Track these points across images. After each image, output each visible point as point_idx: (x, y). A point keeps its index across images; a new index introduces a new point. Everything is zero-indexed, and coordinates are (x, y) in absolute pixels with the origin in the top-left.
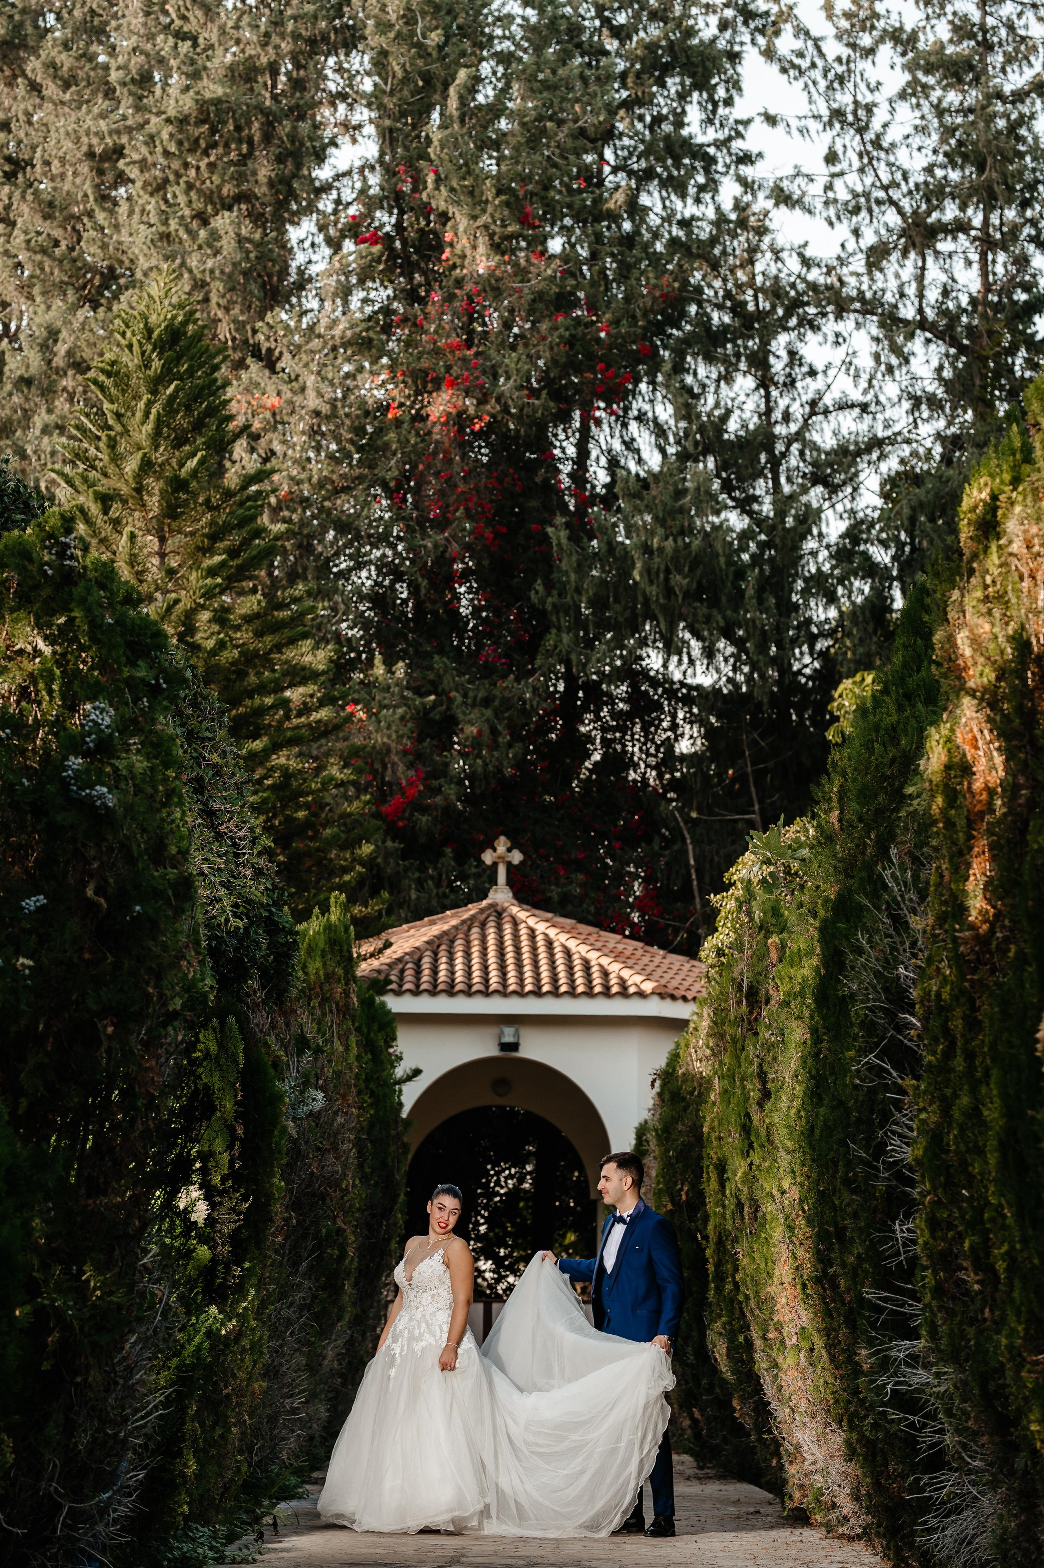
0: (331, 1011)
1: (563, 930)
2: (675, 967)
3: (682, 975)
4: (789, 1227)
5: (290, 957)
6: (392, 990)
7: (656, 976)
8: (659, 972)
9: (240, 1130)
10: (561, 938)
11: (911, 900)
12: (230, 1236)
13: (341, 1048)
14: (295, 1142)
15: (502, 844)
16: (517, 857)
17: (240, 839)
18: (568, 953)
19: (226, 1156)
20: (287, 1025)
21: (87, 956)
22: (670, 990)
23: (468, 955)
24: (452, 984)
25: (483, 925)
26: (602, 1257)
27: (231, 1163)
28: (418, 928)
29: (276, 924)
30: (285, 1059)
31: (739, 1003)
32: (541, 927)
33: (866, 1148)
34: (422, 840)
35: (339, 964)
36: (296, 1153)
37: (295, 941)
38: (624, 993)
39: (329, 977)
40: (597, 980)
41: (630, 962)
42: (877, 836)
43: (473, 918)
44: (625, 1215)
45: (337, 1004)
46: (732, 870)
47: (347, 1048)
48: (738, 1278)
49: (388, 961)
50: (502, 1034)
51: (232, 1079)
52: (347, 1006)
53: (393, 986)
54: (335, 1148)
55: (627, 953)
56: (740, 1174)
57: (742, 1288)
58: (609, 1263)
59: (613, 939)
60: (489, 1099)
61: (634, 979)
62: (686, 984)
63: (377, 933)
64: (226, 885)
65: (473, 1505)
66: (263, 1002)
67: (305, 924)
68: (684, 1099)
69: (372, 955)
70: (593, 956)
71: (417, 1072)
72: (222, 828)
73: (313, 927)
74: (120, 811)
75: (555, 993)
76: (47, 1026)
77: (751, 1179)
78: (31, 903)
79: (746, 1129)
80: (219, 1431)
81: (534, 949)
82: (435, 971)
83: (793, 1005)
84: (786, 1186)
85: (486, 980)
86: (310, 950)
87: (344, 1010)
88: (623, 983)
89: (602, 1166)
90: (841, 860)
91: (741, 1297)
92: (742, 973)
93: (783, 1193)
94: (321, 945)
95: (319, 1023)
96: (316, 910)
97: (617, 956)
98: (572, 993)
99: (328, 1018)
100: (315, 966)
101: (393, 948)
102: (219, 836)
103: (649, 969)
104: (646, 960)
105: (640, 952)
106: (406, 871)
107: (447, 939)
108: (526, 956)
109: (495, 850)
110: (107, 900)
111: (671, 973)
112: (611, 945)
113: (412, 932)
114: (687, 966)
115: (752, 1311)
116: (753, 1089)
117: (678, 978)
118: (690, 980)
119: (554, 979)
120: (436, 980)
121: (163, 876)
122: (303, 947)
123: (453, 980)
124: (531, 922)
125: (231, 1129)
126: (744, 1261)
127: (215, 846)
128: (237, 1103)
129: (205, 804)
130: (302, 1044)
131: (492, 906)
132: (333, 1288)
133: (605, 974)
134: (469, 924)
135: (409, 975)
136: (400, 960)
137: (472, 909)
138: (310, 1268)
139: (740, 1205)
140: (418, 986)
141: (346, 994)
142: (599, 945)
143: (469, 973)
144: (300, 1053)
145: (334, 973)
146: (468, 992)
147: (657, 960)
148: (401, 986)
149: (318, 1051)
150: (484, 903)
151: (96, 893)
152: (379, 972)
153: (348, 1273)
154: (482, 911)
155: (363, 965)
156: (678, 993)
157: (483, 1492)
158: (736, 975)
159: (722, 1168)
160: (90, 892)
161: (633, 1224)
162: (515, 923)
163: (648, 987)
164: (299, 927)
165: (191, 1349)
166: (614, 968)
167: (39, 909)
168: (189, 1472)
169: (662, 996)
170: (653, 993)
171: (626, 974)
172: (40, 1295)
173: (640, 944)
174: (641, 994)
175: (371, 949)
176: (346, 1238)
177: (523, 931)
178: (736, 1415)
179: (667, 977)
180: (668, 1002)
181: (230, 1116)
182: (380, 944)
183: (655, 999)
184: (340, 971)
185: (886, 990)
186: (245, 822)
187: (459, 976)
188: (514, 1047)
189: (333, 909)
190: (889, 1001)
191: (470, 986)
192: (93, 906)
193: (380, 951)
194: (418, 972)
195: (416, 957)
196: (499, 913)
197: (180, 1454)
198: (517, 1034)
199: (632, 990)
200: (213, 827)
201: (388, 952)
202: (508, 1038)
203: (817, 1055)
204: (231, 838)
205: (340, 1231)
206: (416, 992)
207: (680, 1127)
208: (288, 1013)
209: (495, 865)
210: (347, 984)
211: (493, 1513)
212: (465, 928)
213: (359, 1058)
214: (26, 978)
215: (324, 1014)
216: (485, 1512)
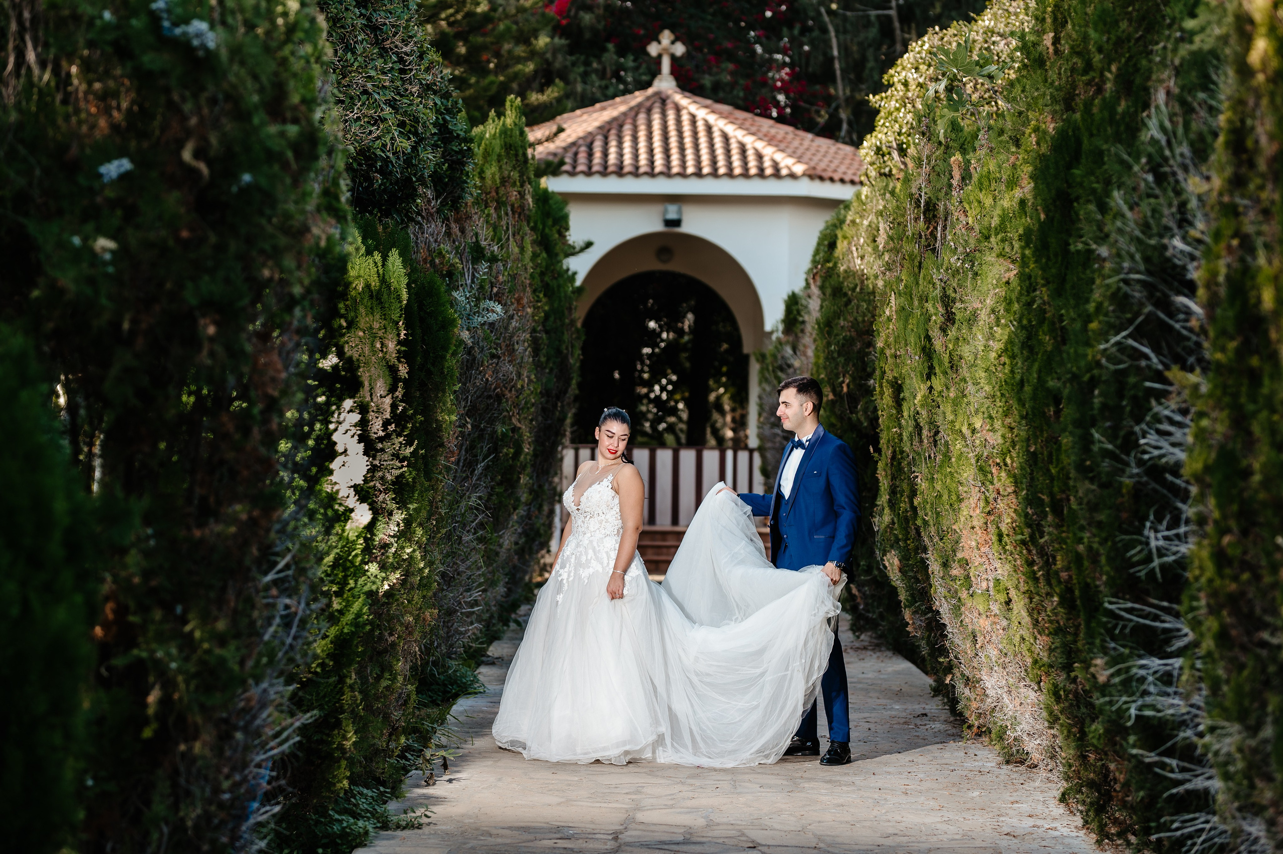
0: (507, 214)
1: (722, 115)
2: (823, 150)
3: (829, 158)
4: (981, 469)
5: (464, 164)
6: (567, 172)
7: (806, 158)
8: (808, 155)
9: (403, 370)
10: (720, 124)
11: (1182, 155)
12: (393, 483)
13: (516, 250)
14: (469, 351)
15: (666, 37)
16: (679, 49)
17: (406, 54)
18: (726, 138)
19: (388, 400)
20: (462, 231)
21: (185, 234)
22: (819, 172)
23: (635, 139)
24: (620, 166)
25: (649, 111)
26: (779, 485)
27: (394, 406)
28: (590, 114)
29: (451, 132)
30: (460, 266)
31: (917, 219)
32: (702, 114)
33: (1112, 439)
34: (587, 35)
35: (514, 168)
36: (470, 364)
37: (469, 149)
38: (777, 174)
39: (504, 181)
40: (752, 163)
41: (782, 146)
42: (1119, 69)
43: (639, 105)
44: (804, 440)
45: (512, 206)
46: (891, 71)
47: (522, 249)
48: (916, 503)
49: (563, 144)
50: (665, 212)
51: (395, 317)
52: (522, 207)
53: (566, 168)
54: (511, 351)
55: (780, 137)
56: (919, 397)
57: (921, 513)
58: (787, 488)
59: (766, 124)
60: (654, 265)
61: (786, 162)
62: (833, 166)
63: (551, 117)
64: (392, 103)
65: (645, 738)
66: (438, 211)
67: (481, 127)
68: (845, 294)
69: (548, 139)
70: (749, 140)
71: (589, 245)
72: (387, 44)
73: (490, 129)
74: (224, 54)
75: (715, 174)
76: (134, 322)
77: (932, 404)
78: (113, 169)
79: (928, 352)
80: (384, 683)
81: (695, 134)
82: (605, 154)
83: (993, 239)
84: (978, 425)
85: (652, 162)
86: (487, 154)
87: (520, 211)
88: (776, 166)
89: (779, 392)
90: (1059, 89)
91: (919, 522)
92: (920, 189)
93: (974, 431)
94: (497, 149)
95: (495, 228)
96: (492, 113)
97: (771, 140)
98: (730, 174)
99: (503, 223)
100: (491, 171)
101: (568, 132)
102: (384, 53)
103: (799, 152)
104: (796, 143)
105: (790, 136)
106: (574, 64)
107: (617, 124)
108: (688, 141)
109: (659, 42)
110: (209, 164)
111: (819, 156)
112: (765, 129)
113: (585, 117)
114: (833, 149)
115: (931, 538)
116: (936, 312)
117: (826, 160)
118: (836, 162)
119: (714, 162)
120: (606, 162)
121: (282, 134)
122: (478, 151)
123: (622, 162)
124: (693, 108)
125: (393, 370)
126: (922, 485)
127: (379, 63)
128: (399, 343)
129: (369, 19)
130: (478, 253)
131: (657, 94)
132: (509, 482)
133: (760, 157)
134: (635, 111)
135: (582, 158)
136: (574, 144)
137: (639, 97)
138: (487, 468)
139: (918, 428)
140: (590, 167)
141: (522, 195)
142: (754, 129)
143: (636, 156)
144: (476, 260)
145: (509, 177)
146: (636, 173)
147: (806, 143)
148: (574, 167)
149: (493, 259)
150: (650, 91)
151: (197, 155)
152: (555, 155)
153: (524, 467)
154: (648, 98)
155: (540, 149)
156: (825, 175)
157: (656, 722)
158: (914, 190)
159: (898, 388)
160: (187, 155)
161: (811, 450)
162: (678, 109)
163: (799, 169)
164: (476, 130)
165: (350, 617)
166: (768, 152)
167: (124, 177)
168: (348, 744)
169: (811, 177)
170: (804, 175)
171: (779, 157)
172: (136, 645)
173: (790, 129)
174: (792, 176)
175: (547, 133)
176: (521, 436)
177: (685, 118)
178: (909, 629)
179: (816, 159)
180: (817, 184)
181: (392, 357)
182: (554, 128)
183: (806, 180)
184: (515, 175)
185: (1147, 259)
186: (411, 37)
187: (628, 159)
188: (677, 223)
189: (508, 112)
190: (1149, 272)
191: (637, 168)
192: (193, 172)
193: (556, 134)
194: (590, 155)
195: (589, 140)
196: (663, 101)
197: (338, 724)
198: (680, 212)
199: (784, 172)
200: (377, 43)
201: (562, 136)
202: (672, 215)
203: (1029, 304)
204: (397, 54)
205: (515, 430)
206: (589, 173)
207: (842, 323)
208: (462, 220)
209: (660, 56)
210: (522, 186)
211: (668, 740)
212: (633, 113)
213: (535, 256)
214: (105, 264)
215: (500, 217)
216: (660, 740)
